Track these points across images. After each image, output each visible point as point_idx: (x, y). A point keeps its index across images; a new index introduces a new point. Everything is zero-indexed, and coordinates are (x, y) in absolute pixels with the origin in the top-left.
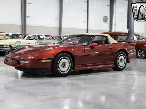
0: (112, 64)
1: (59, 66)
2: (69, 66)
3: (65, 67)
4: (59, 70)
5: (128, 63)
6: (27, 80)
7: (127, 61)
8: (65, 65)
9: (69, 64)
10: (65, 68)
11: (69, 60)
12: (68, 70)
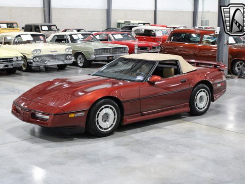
0: (185, 106)
1: (97, 121)
2: (115, 118)
3: (108, 121)
4: (98, 127)
5: (213, 101)
6: (47, 147)
7: (212, 99)
8: (108, 117)
9: (115, 115)
10: (108, 123)
11: (114, 109)
12: (112, 124)
